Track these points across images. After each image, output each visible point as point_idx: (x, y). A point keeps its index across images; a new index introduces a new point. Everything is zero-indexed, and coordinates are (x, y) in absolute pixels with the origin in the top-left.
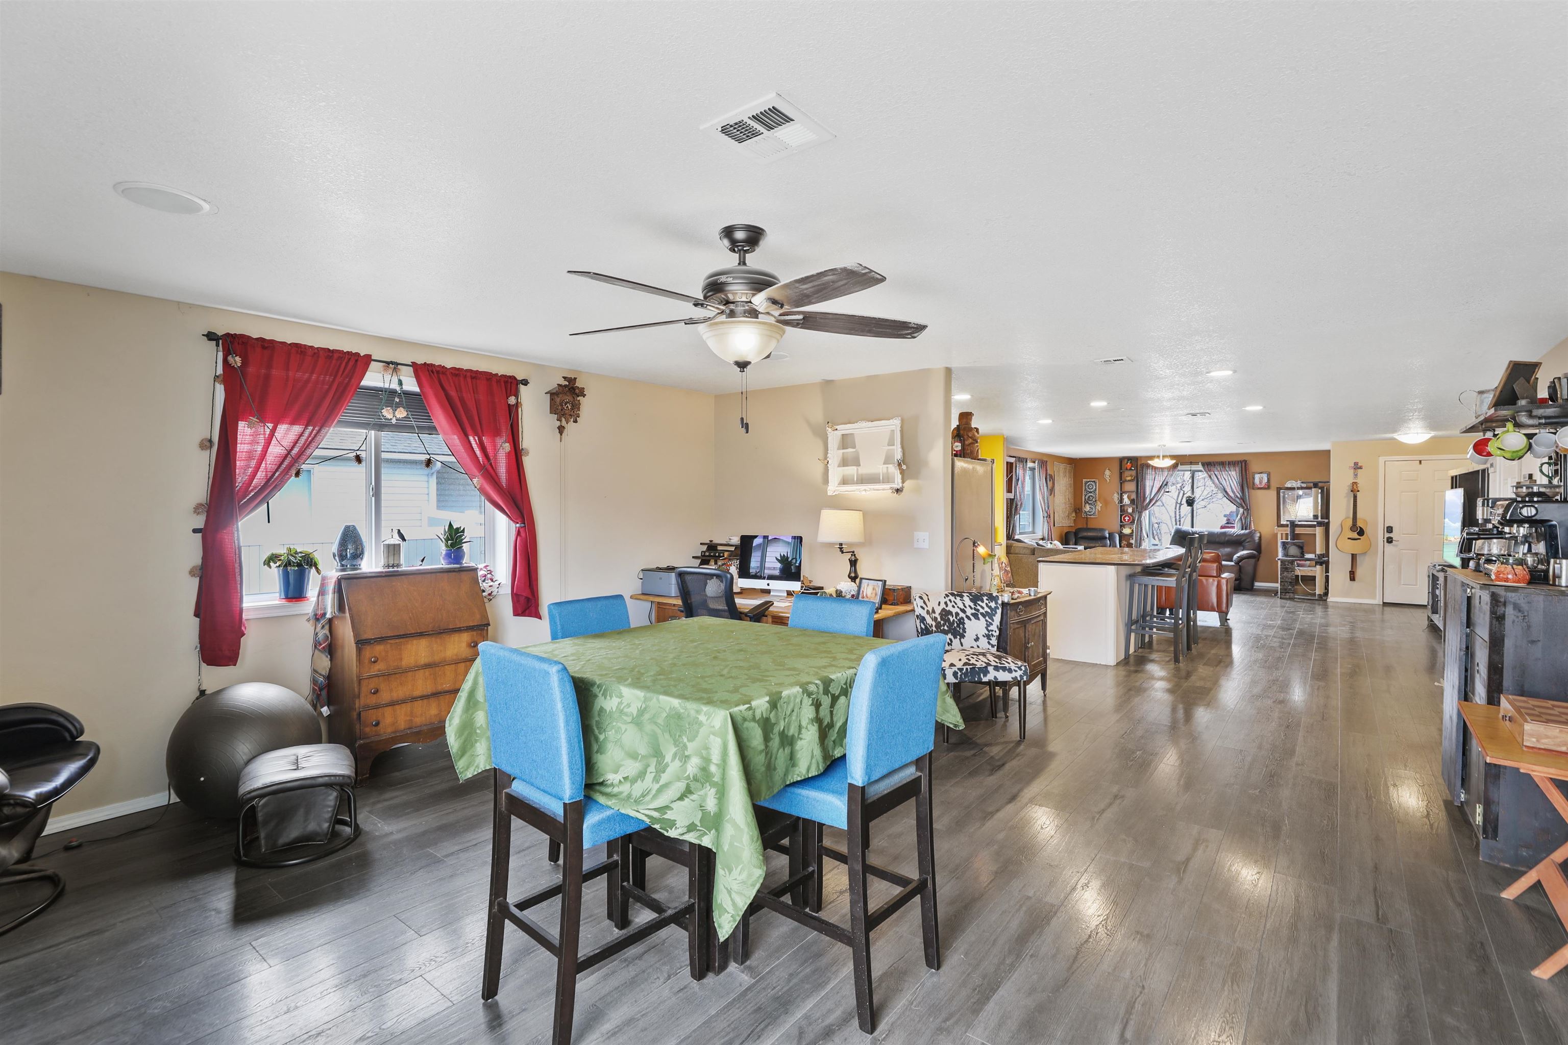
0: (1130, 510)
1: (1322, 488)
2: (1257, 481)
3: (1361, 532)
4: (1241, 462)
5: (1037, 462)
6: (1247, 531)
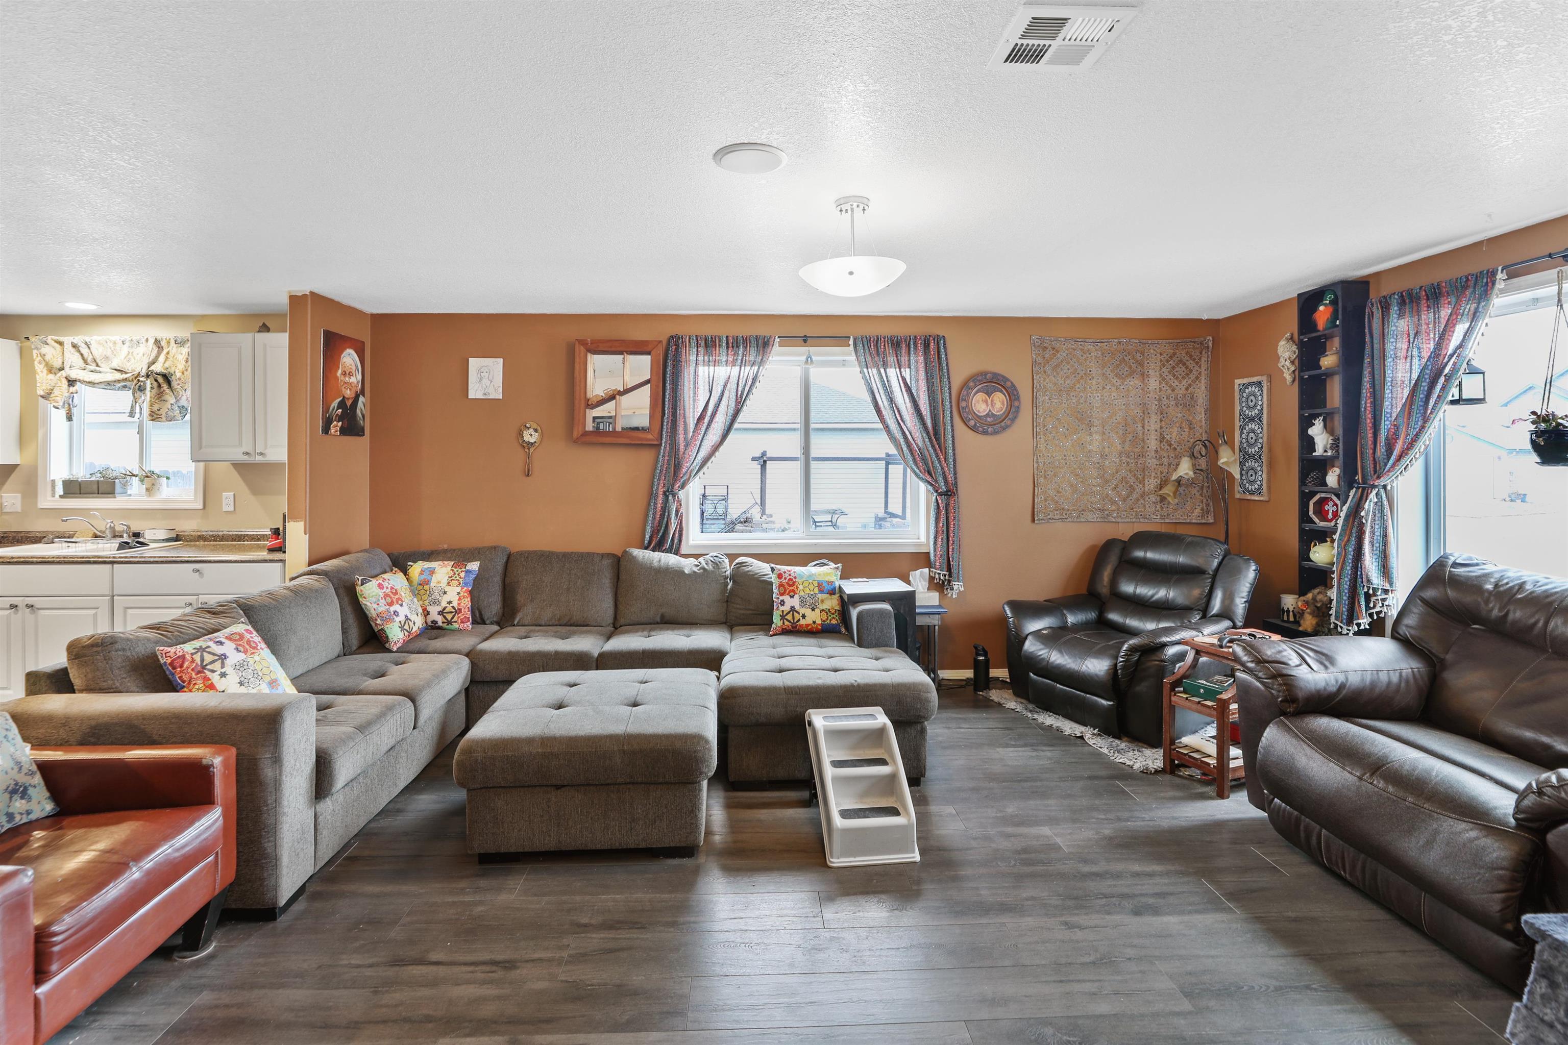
0: (1333, 477)
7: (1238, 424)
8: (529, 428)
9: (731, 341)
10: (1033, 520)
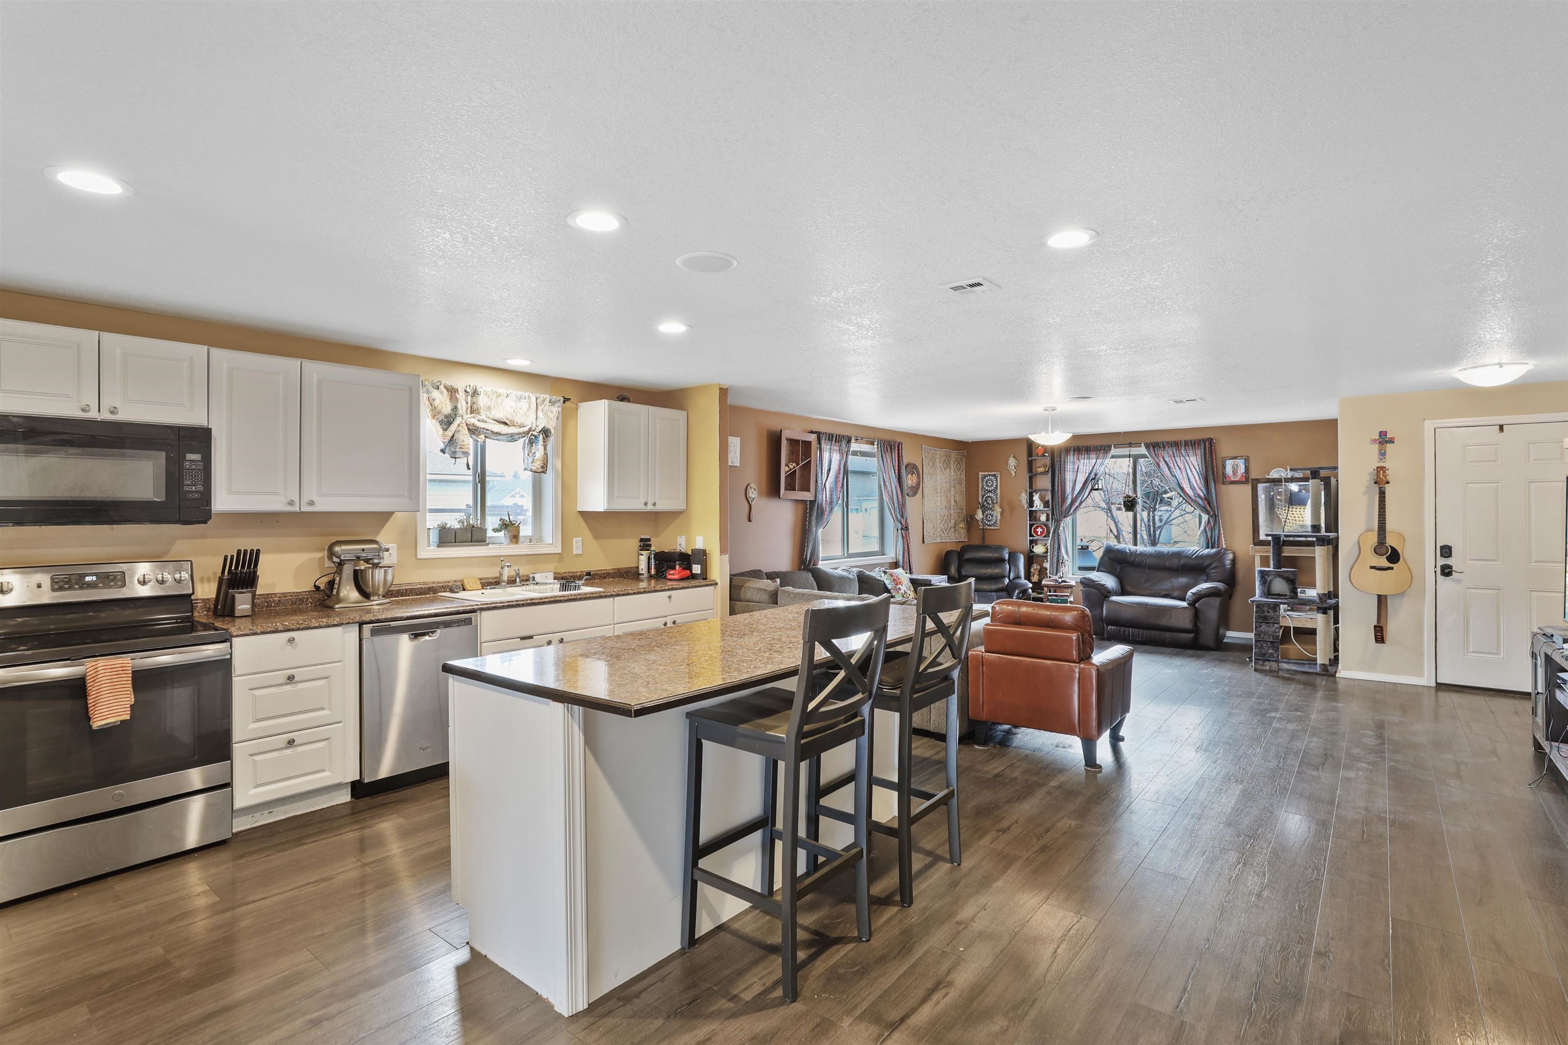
0: (1043, 518)
2: (1229, 470)
3: (1394, 557)
4: (1204, 441)
5: (876, 443)
6: (1214, 550)
7: (980, 493)
8: (751, 488)
9: (842, 438)
10: (924, 542)
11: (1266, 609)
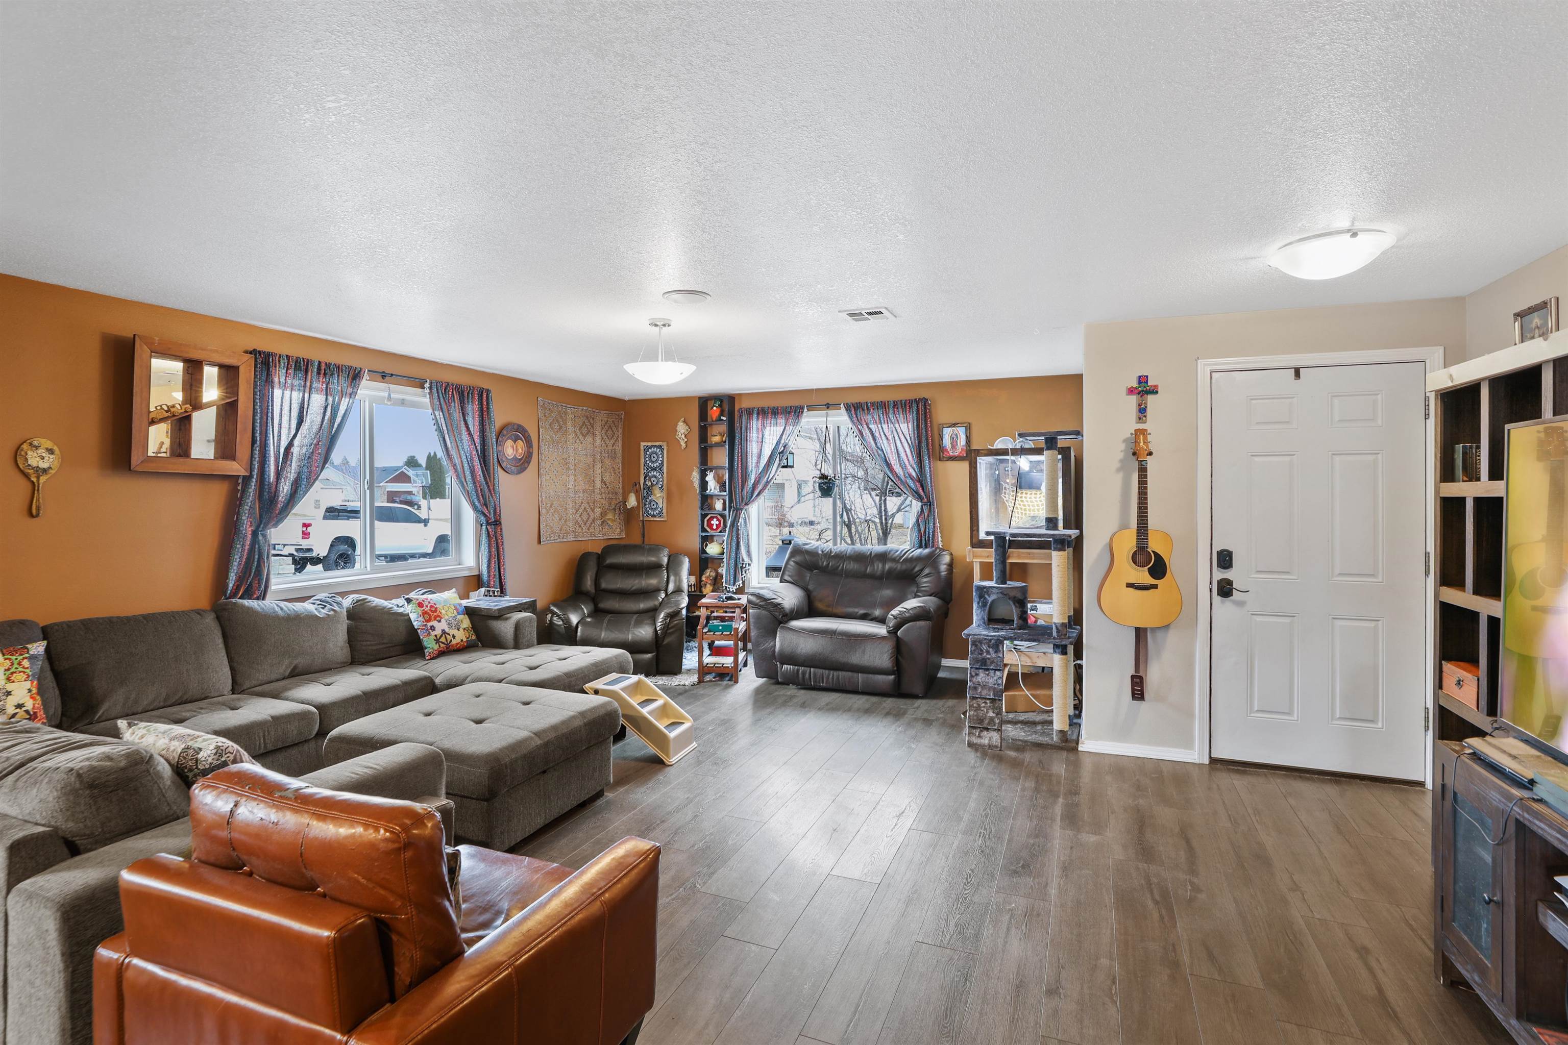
0: (719, 506)
1: (1065, 452)
2: (947, 442)
3: (1159, 569)
4: (917, 401)
6: (927, 551)
7: (642, 472)
8: (37, 447)
9: (323, 367)
10: (539, 542)
11: (985, 647)
